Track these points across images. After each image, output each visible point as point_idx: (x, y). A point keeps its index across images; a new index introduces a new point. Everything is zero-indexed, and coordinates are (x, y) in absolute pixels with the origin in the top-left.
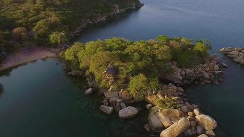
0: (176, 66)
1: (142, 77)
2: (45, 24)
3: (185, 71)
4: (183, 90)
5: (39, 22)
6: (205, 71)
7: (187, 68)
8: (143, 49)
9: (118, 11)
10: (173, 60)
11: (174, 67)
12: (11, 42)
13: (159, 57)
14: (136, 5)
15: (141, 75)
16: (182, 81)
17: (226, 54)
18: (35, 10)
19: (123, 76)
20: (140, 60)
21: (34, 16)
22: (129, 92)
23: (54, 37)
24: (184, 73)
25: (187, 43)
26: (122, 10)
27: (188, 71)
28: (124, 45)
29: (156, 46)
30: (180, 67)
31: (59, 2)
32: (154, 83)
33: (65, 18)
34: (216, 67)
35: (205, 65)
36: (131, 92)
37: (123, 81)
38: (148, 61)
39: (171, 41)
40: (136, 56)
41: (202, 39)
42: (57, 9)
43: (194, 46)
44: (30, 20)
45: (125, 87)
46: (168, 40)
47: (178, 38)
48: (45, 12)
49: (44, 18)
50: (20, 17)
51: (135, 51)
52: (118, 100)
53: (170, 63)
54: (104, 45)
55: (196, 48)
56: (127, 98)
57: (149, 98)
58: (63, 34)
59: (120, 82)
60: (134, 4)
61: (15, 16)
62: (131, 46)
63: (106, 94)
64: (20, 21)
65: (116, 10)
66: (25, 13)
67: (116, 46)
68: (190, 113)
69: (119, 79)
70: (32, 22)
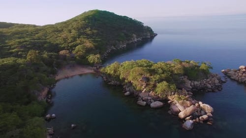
0: (188, 79)
1: (165, 83)
2: (83, 49)
3: (194, 83)
4: (192, 94)
5: (77, 47)
6: (208, 83)
7: (195, 81)
8: (164, 67)
9: (136, 40)
10: (185, 74)
11: (185, 79)
12: (59, 60)
13: (176, 72)
14: (151, 35)
15: (165, 82)
16: (192, 89)
17: (226, 73)
18: (72, 37)
19: (152, 83)
20: (163, 73)
21: (72, 42)
22: (156, 92)
23: (92, 58)
24: (193, 84)
25: (194, 64)
26: (139, 39)
27: (196, 83)
28: (150, 64)
29: (172, 65)
30: (190, 80)
31: (90, 32)
32: (173, 87)
33: (96, 44)
34: (217, 81)
35: (209, 80)
36: (158, 93)
37: (153, 86)
38: (168, 74)
39: (183, 63)
40: (160, 71)
41: (205, 62)
42: (88, 37)
43: (199, 67)
44: (70, 45)
45: (153, 90)
46: (181, 62)
47: (188, 61)
48: (80, 39)
49: (80, 44)
50: (62, 42)
51: (159, 68)
52: (149, 98)
53: (183, 77)
54: (137, 64)
55: (201, 68)
56: (155, 97)
57: (169, 98)
58: (98, 56)
59: (150, 86)
60: (149, 34)
61: (58, 42)
62: (155, 65)
63: (141, 95)
64: (63, 46)
65: (134, 39)
66: (65, 40)
67: (145, 65)
68: (197, 104)
69: (149, 85)
70: (71, 47)
